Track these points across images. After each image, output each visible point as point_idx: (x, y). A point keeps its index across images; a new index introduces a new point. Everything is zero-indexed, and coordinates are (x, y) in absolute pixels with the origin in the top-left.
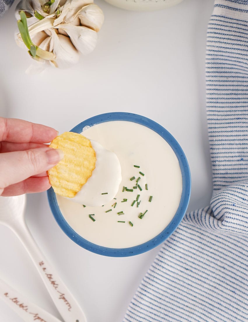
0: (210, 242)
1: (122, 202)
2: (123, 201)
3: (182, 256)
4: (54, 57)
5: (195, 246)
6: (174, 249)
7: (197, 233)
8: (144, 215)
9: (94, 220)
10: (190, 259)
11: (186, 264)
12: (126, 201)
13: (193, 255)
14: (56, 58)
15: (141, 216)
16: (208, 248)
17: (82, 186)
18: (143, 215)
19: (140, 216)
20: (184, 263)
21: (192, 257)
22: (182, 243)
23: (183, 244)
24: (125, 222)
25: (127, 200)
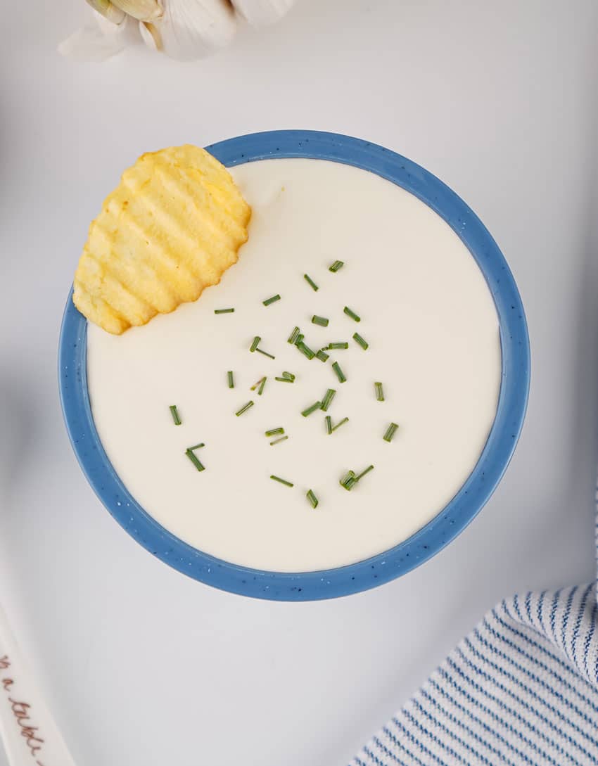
0: (589, 702)
1: (277, 378)
2: (281, 376)
3: (493, 725)
4: (158, 12)
5: (538, 702)
6: (473, 700)
7: (553, 660)
8: (358, 478)
9: (200, 467)
10: (514, 740)
11: (499, 753)
12: (292, 381)
13: (528, 729)
14: (161, 16)
15: (350, 482)
16: (580, 718)
17: (153, 313)
18: (355, 477)
19: (343, 481)
20: (494, 751)
21: (524, 735)
22: (500, 683)
23: (502, 687)
24: (292, 485)
25: (293, 377)
